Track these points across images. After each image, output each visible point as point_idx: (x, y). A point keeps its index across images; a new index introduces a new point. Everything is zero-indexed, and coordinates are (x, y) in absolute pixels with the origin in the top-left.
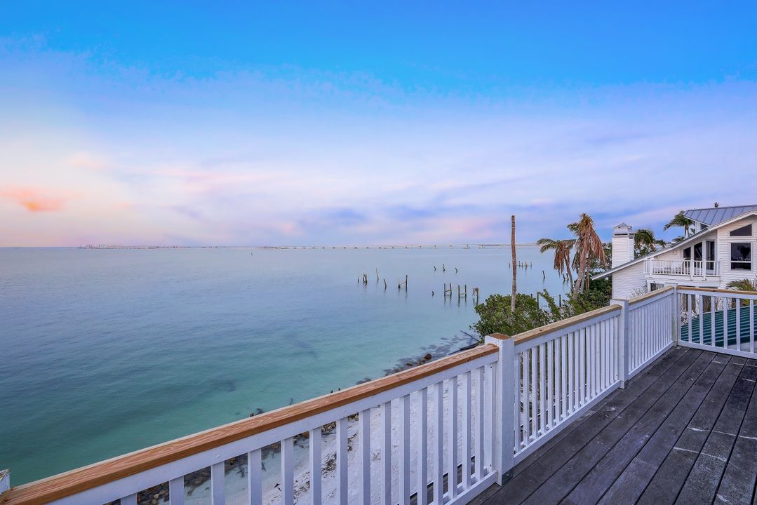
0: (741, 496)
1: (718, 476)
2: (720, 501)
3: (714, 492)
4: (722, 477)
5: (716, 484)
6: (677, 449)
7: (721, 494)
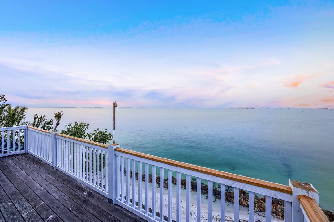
0: (5, 209)
1: (18, 207)
2: (10, 202)
3: (14, 202)
4: (17, 208)
5: (16, 205)
6: (42, 203)
7: (11, 204)
